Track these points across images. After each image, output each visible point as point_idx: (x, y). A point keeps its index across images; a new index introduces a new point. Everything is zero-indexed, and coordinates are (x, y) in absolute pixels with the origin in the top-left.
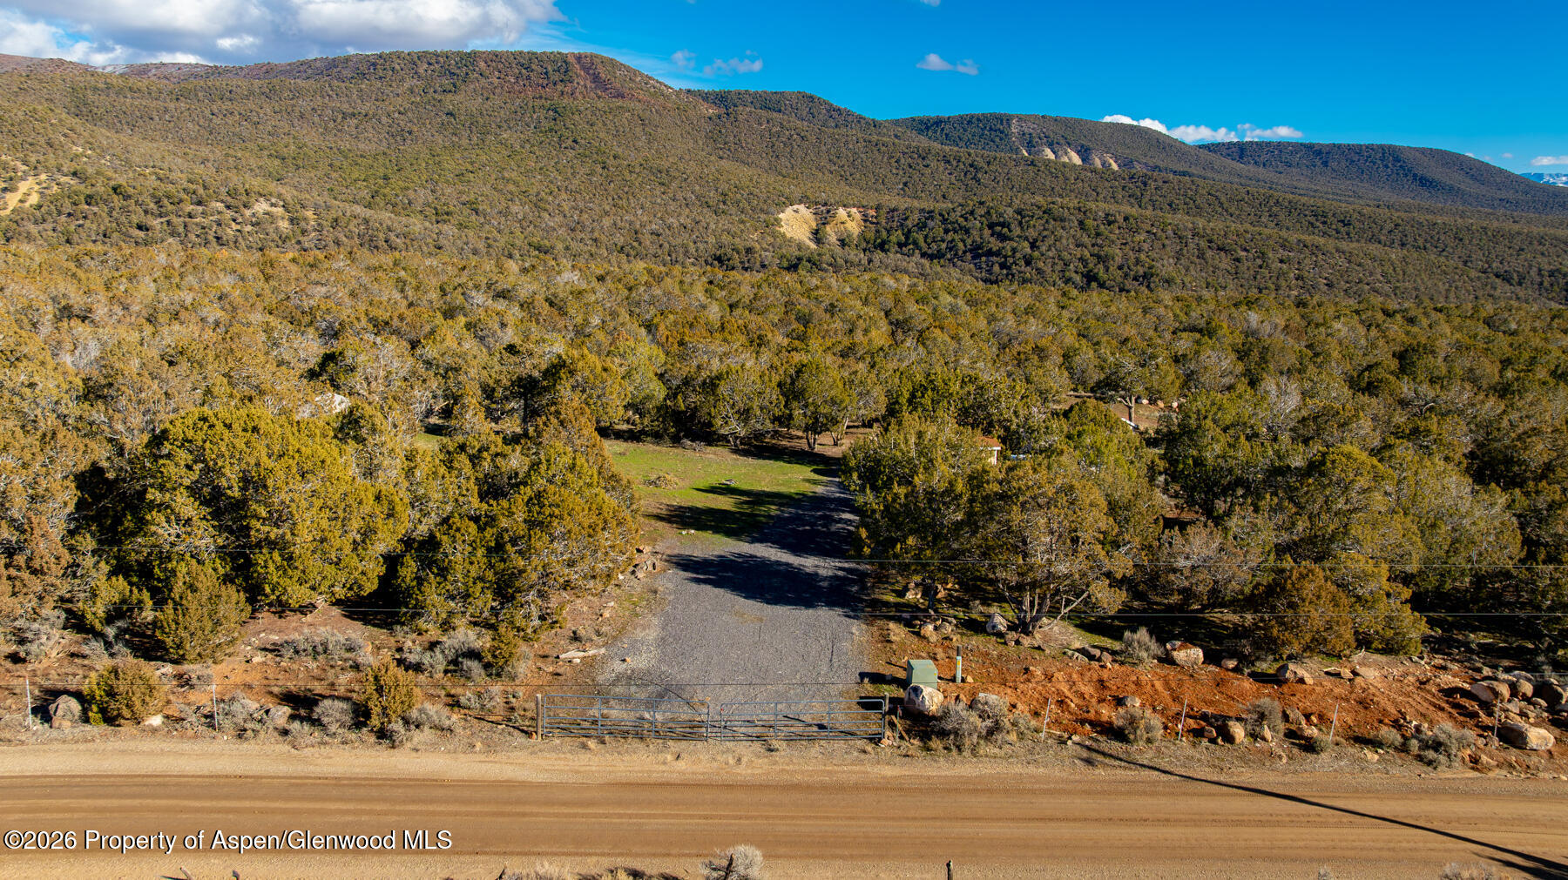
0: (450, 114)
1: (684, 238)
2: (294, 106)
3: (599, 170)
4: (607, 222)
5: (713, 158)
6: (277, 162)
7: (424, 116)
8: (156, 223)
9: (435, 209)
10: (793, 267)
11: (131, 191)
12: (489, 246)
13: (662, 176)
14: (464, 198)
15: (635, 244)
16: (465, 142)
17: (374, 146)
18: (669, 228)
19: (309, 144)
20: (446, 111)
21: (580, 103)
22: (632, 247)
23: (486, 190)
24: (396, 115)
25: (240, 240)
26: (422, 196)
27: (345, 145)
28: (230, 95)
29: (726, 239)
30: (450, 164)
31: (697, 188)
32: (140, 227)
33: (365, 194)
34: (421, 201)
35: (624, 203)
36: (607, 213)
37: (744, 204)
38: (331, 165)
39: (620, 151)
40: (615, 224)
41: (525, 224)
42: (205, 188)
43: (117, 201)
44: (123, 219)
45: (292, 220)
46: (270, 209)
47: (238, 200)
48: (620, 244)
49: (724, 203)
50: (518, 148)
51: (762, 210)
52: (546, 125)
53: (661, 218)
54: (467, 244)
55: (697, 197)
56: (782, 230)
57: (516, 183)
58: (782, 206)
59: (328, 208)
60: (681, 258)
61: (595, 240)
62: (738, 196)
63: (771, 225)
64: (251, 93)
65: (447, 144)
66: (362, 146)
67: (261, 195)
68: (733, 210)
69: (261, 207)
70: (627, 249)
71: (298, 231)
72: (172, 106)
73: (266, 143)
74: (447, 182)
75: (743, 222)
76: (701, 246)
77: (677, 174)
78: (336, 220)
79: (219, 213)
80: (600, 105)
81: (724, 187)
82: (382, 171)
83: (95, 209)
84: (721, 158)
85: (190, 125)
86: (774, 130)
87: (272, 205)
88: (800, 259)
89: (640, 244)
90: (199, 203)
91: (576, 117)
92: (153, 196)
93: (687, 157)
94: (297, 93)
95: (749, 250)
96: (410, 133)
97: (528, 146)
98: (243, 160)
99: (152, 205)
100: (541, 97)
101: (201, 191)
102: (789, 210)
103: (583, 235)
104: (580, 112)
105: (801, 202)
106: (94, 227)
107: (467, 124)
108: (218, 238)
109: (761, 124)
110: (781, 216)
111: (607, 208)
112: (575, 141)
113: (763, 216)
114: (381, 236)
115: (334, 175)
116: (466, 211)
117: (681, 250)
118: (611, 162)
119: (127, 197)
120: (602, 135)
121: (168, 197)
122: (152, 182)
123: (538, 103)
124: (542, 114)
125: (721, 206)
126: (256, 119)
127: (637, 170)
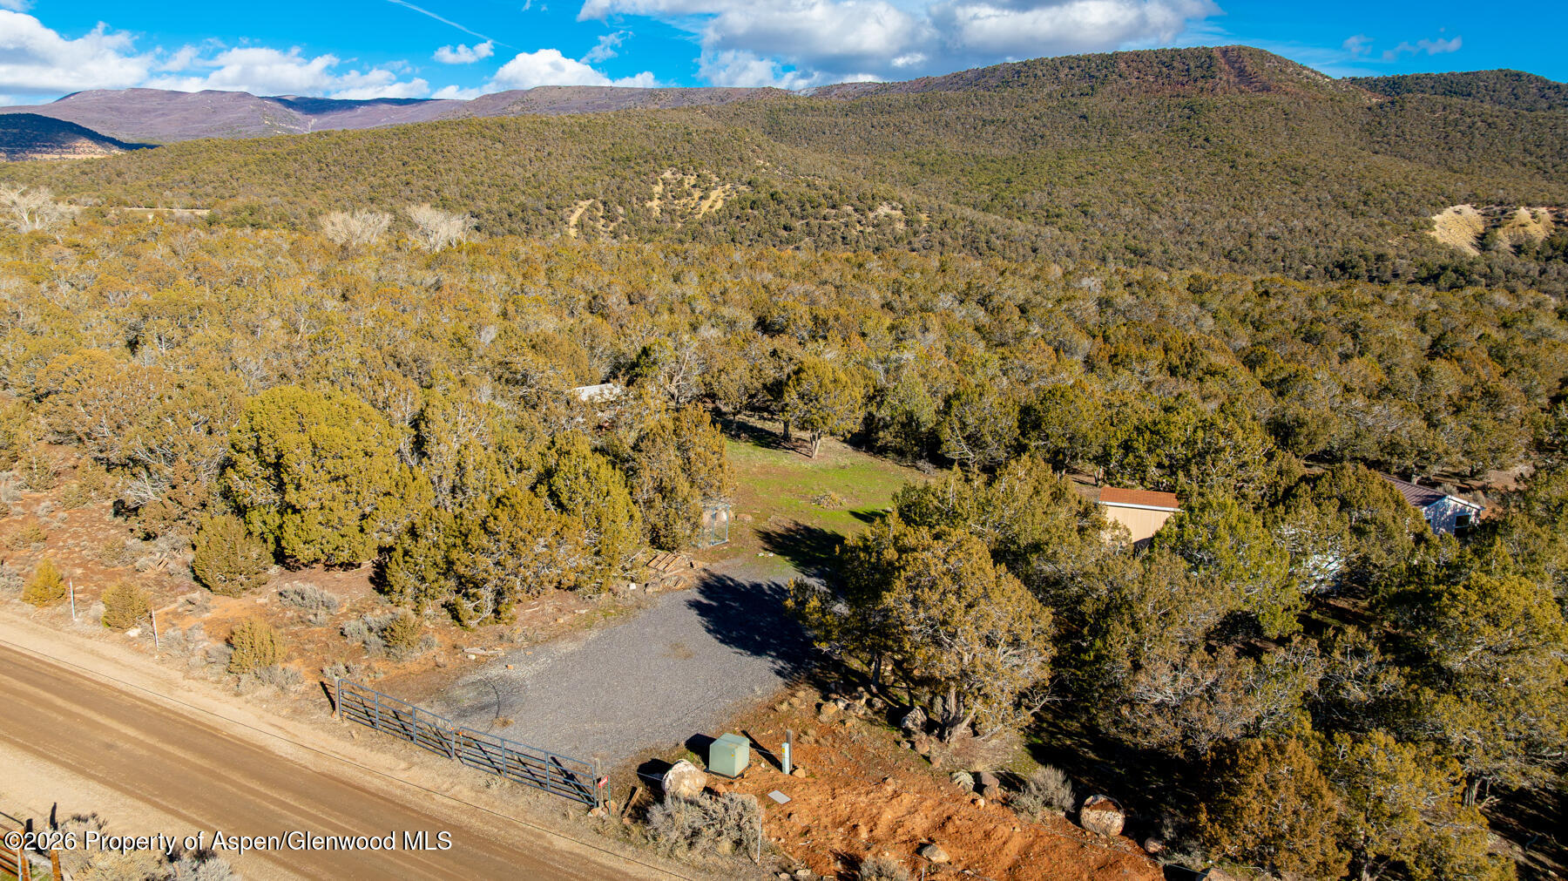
0: (1084, 117)
1: (1305, 243)
2: (941, 115)
3: (1226, 168)
4: (1220, 225)
5: (1364, 153)
6: (917, 168)
7: (1058, 120)
8: (798, 224)
9: (1047, 211)
10: (1432, 278)
11: (784, 197)
12: (1085, 249)
13: (1295, 175)
14: (1078, 201)
15: (1245, 249)
16: (1093, 144)
17: (1007, 150)
18: (1291, 231)
19: (948, 151)
20: (1080, 114)
21: (1220, 99)
22: (1242, 252)
23: (1102, 192)
24: (1032, 120)
25: (861, 240)
26: (1037, 198)
27: (979, 151)
28: (888, 109)
29: (1355, 244)
30: (1072, 167)
31: (1336, 186)
32: (785, 228)
33: (986, 197)
34: (1035, 204)
35: (1245, 204)
36: (1223, 215)
37: (1391, 205)
38: (962, 170)
39: (1254, 148)
40: (1228, 227)
41: (1131, 226)
42: (841, 193)
43: (773, 205)
44: (774, 222)
45: (907, 223)
46: (889, 212)
47: (865, 204)
48: (1228, 248)
49: (1365, 203)
50: (1145, 148)
51: (1412, 212)
52: (1179, 123)
53: (1283, 221)
54: (1062, 246)
55: (1334, 198)
56: (1433, 234)
57: (1134, 185)
58: (1439, 207)
59: (941, 210)
60: (1296, 264)
61: (1201, 244)
62: (1385, 196)
63: (1419, 228)
64: (907, 105)
65: (1075, 147)
66: (995, 151)
67: (885, 199)
68: (1375, 211)
69: (883, 210)
70: (1235, 253)
71: (911, 232)
72: (841, 121)
73: (912, 151)
74: (1065, 185)
75: (1382, 225)
76: (1322, 252)
77: (1315, 172)
78: (945, 223)
79: (849, 215)
80: (1241, 100)
81: (1368, 185)
82: (1008, 174)
83: (756, 212)
84: (1376, 153)
85: (853, 137)
86: (1451, 117)
87: (894, 208)
88: (1444, 268)
89: (1251, 248)
90: (834, 207)
91: (1212, 114)
92: (799, 201)
93: (1332, 153)
94: (945, 104)
95: (1380, 258)
96: (1042, 137)
97: (1155, 146)
98: (888, 167)
99: (798, 209)
100: (1178, 96)
101: (837, 196)
102: (1449, 212)
103: (1189, 239)
104: (1217, 109)
105: (1466, 201)
106: (753, 228)
107: (1099, 126)
108: (844, 238)
109: (1433, 112)
110: (1437, 218)
111: (1225, 209)
112: (1207, 140)
113: (1412, 218)
114: (983, 237)
115: (963, 179)
116: (1077, 213)
117: (1298, 256)
118: (1242, 160)
119: (780, 202)
120: (1237, 133)
121: (810, 202)
122: (803, 188)
123: (1175, 101)
124: (1176, 113)
125: (1361, 207)
126: (907, 129)
127: (1269, 169)
